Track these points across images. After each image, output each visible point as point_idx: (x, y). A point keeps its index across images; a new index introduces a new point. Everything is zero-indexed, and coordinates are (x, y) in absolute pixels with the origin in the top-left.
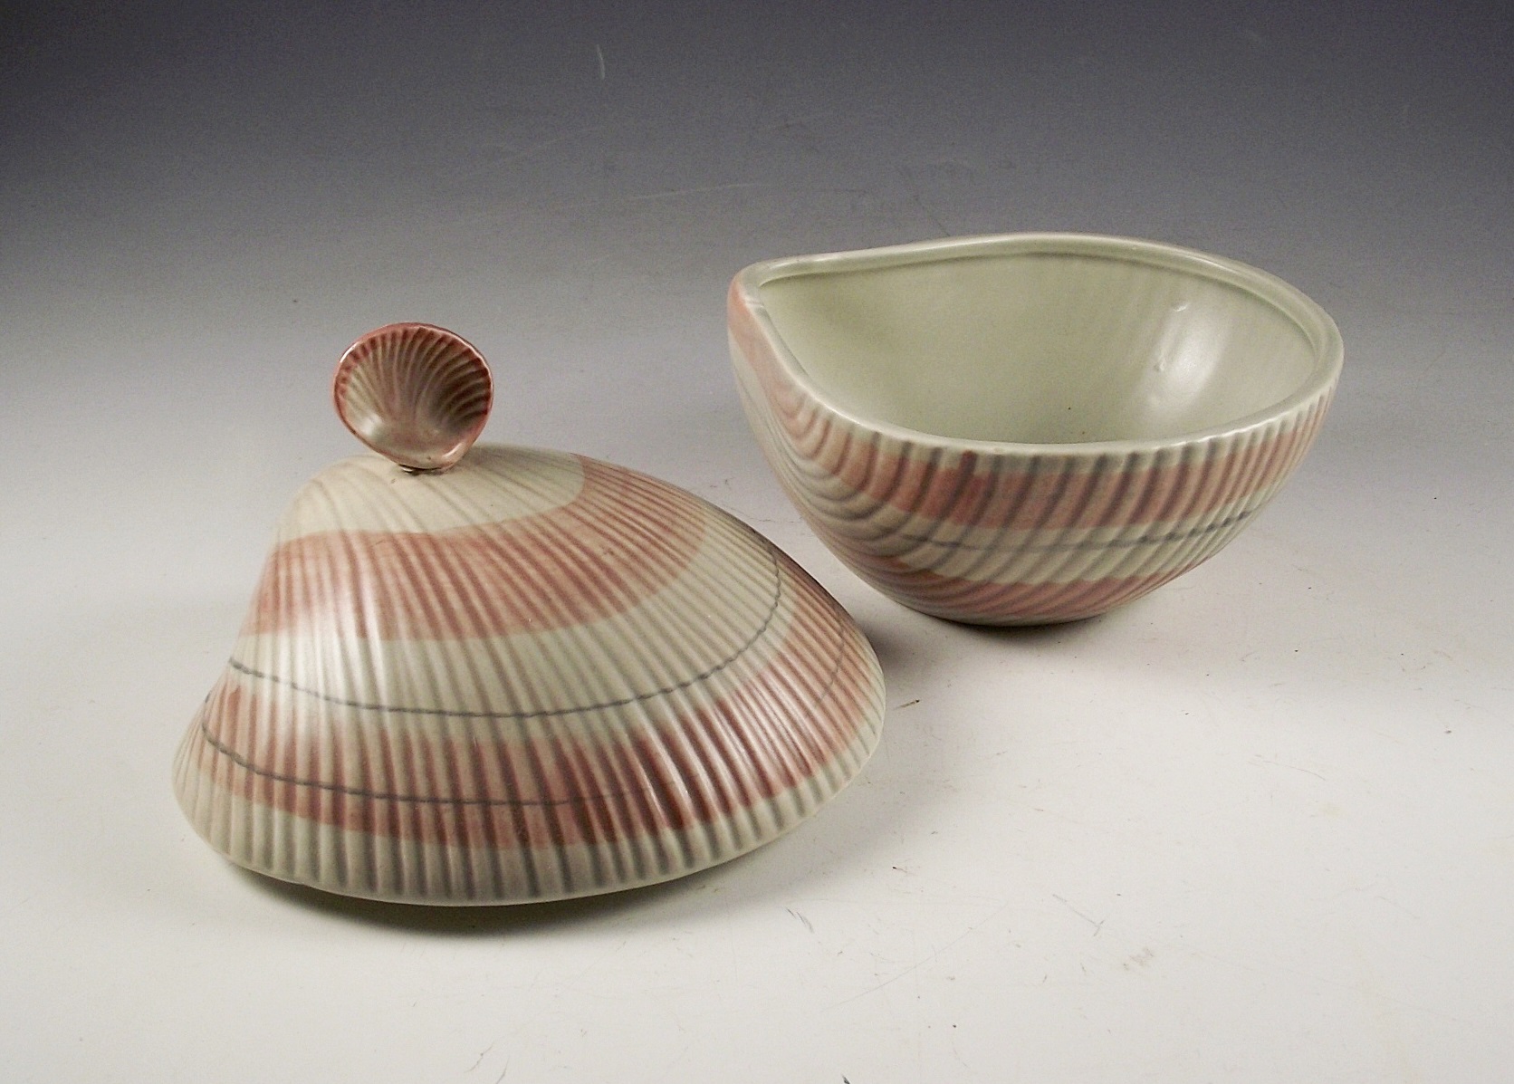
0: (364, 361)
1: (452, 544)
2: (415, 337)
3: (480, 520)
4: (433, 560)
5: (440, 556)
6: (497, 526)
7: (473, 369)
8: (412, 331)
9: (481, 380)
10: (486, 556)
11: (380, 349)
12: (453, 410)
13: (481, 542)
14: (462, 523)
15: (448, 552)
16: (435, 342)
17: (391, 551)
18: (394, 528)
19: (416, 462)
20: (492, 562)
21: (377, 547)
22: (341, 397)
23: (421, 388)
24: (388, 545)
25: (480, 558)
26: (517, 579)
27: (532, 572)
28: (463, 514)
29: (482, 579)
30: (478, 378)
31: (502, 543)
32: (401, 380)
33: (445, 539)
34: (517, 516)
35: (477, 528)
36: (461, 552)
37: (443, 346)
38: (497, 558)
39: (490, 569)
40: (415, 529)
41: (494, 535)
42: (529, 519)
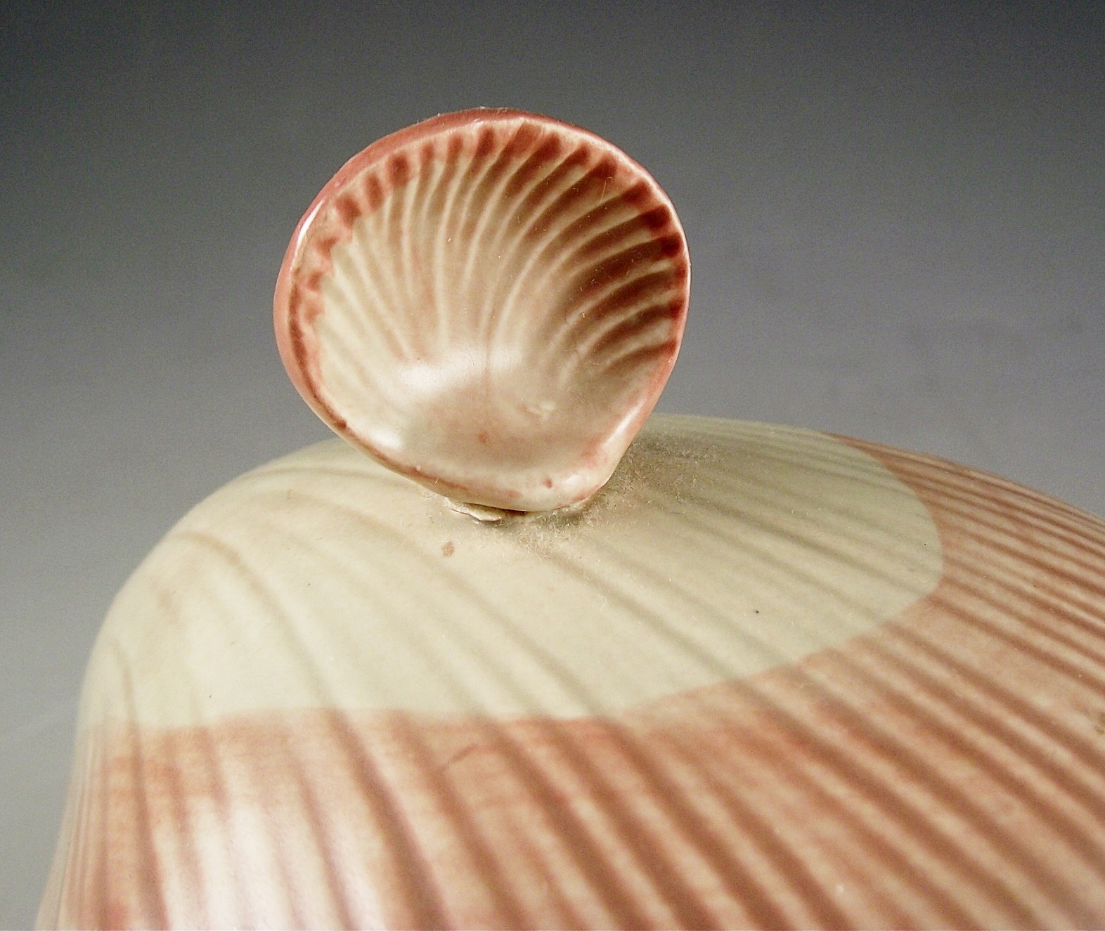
0: (369, 221)
1: (693, 752)
2: (510, 151)
3: (746, 666)
4: (649, 812)
5: (667, 794)
6: (794, 676)
7: (644, 237)
8: (504, 133)
9: (664, 265)
10: (799, 780)
11: (413, 185)
12: (584, 348)
13: (774, 737)
14: (699, 678)
15: (682, 775)
16: (559, 162)
17: (508, 785)
18: (502, 708)
19: (512, 494)
20: (828, 804)
21: (457, 771)
22: (305, 328)
23: (505, 289)
24: (491, 762)
25: (789, 795)
26: (919, 857)
27: (949, 824)
28: (687, 646)
29: (820, 869)
30: (657, 259)
31: (833, 734)
32: (455, 275)
33: (663, 735)
34: (837, 640)
35: (740, 688)
36: (725, 777)
37: (578, 175)
38: (838, 789)
39: (829, 828)
40: (566, 710)
41: (800, 708)
42: (867, 644)
